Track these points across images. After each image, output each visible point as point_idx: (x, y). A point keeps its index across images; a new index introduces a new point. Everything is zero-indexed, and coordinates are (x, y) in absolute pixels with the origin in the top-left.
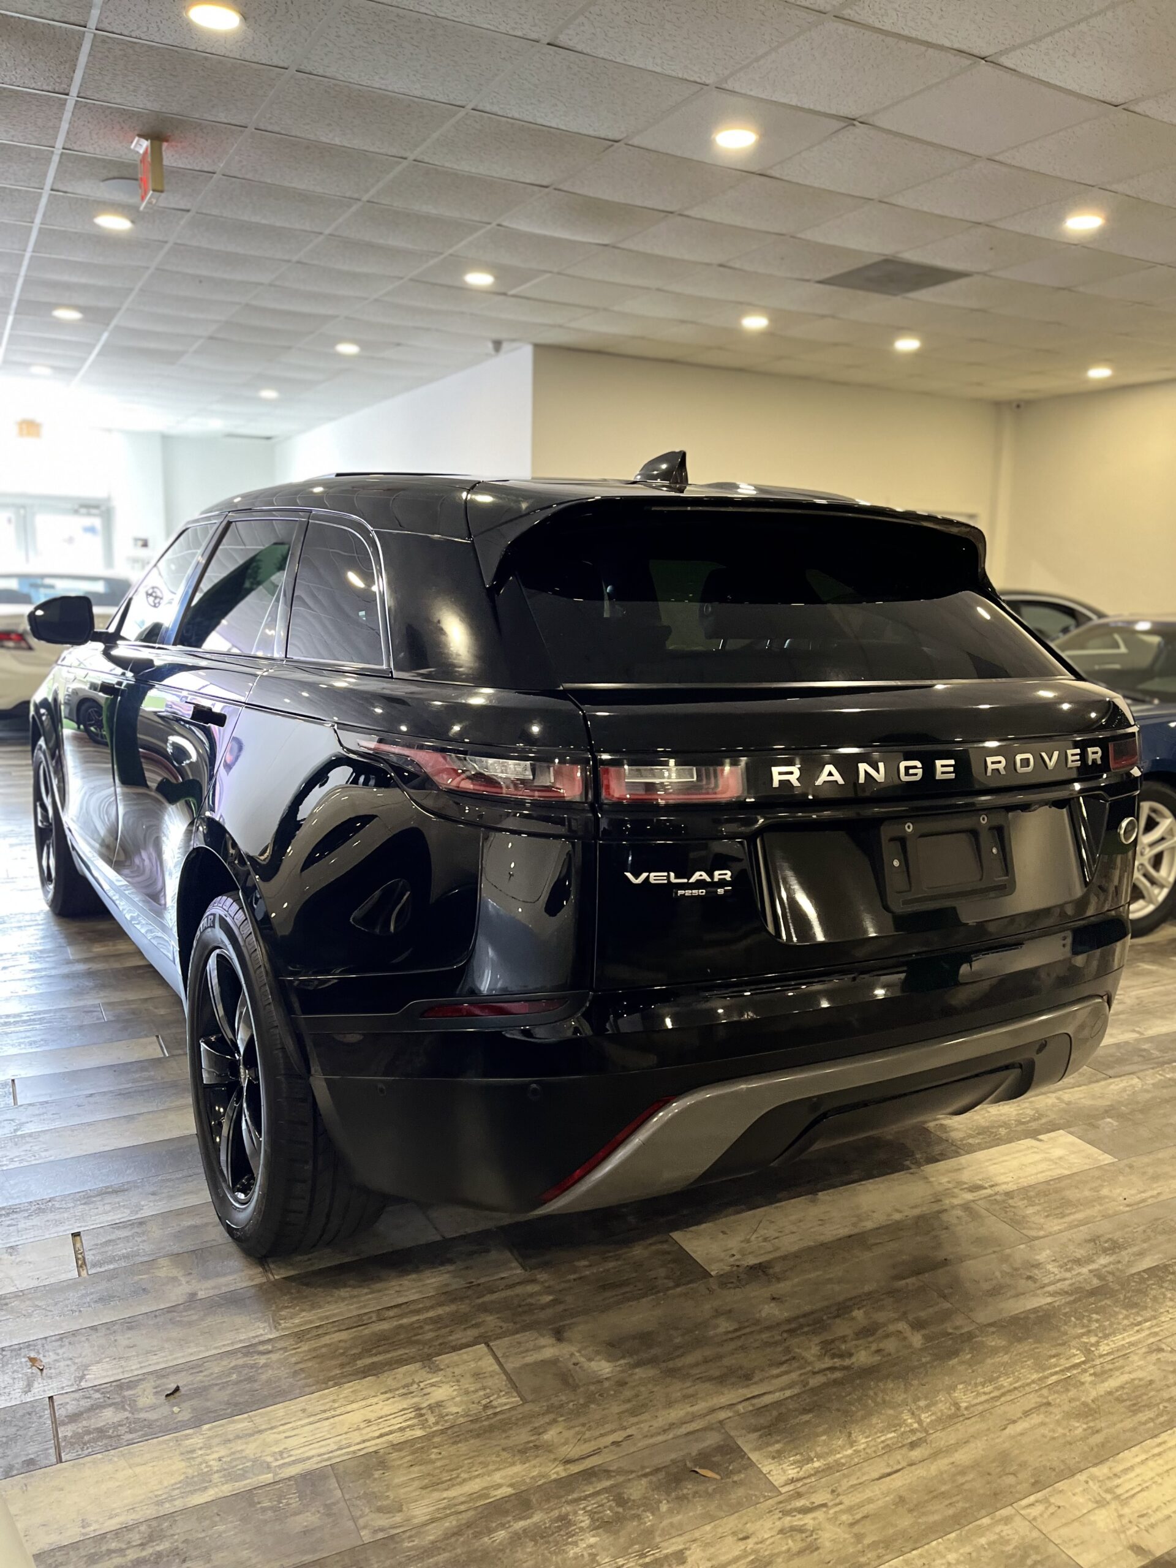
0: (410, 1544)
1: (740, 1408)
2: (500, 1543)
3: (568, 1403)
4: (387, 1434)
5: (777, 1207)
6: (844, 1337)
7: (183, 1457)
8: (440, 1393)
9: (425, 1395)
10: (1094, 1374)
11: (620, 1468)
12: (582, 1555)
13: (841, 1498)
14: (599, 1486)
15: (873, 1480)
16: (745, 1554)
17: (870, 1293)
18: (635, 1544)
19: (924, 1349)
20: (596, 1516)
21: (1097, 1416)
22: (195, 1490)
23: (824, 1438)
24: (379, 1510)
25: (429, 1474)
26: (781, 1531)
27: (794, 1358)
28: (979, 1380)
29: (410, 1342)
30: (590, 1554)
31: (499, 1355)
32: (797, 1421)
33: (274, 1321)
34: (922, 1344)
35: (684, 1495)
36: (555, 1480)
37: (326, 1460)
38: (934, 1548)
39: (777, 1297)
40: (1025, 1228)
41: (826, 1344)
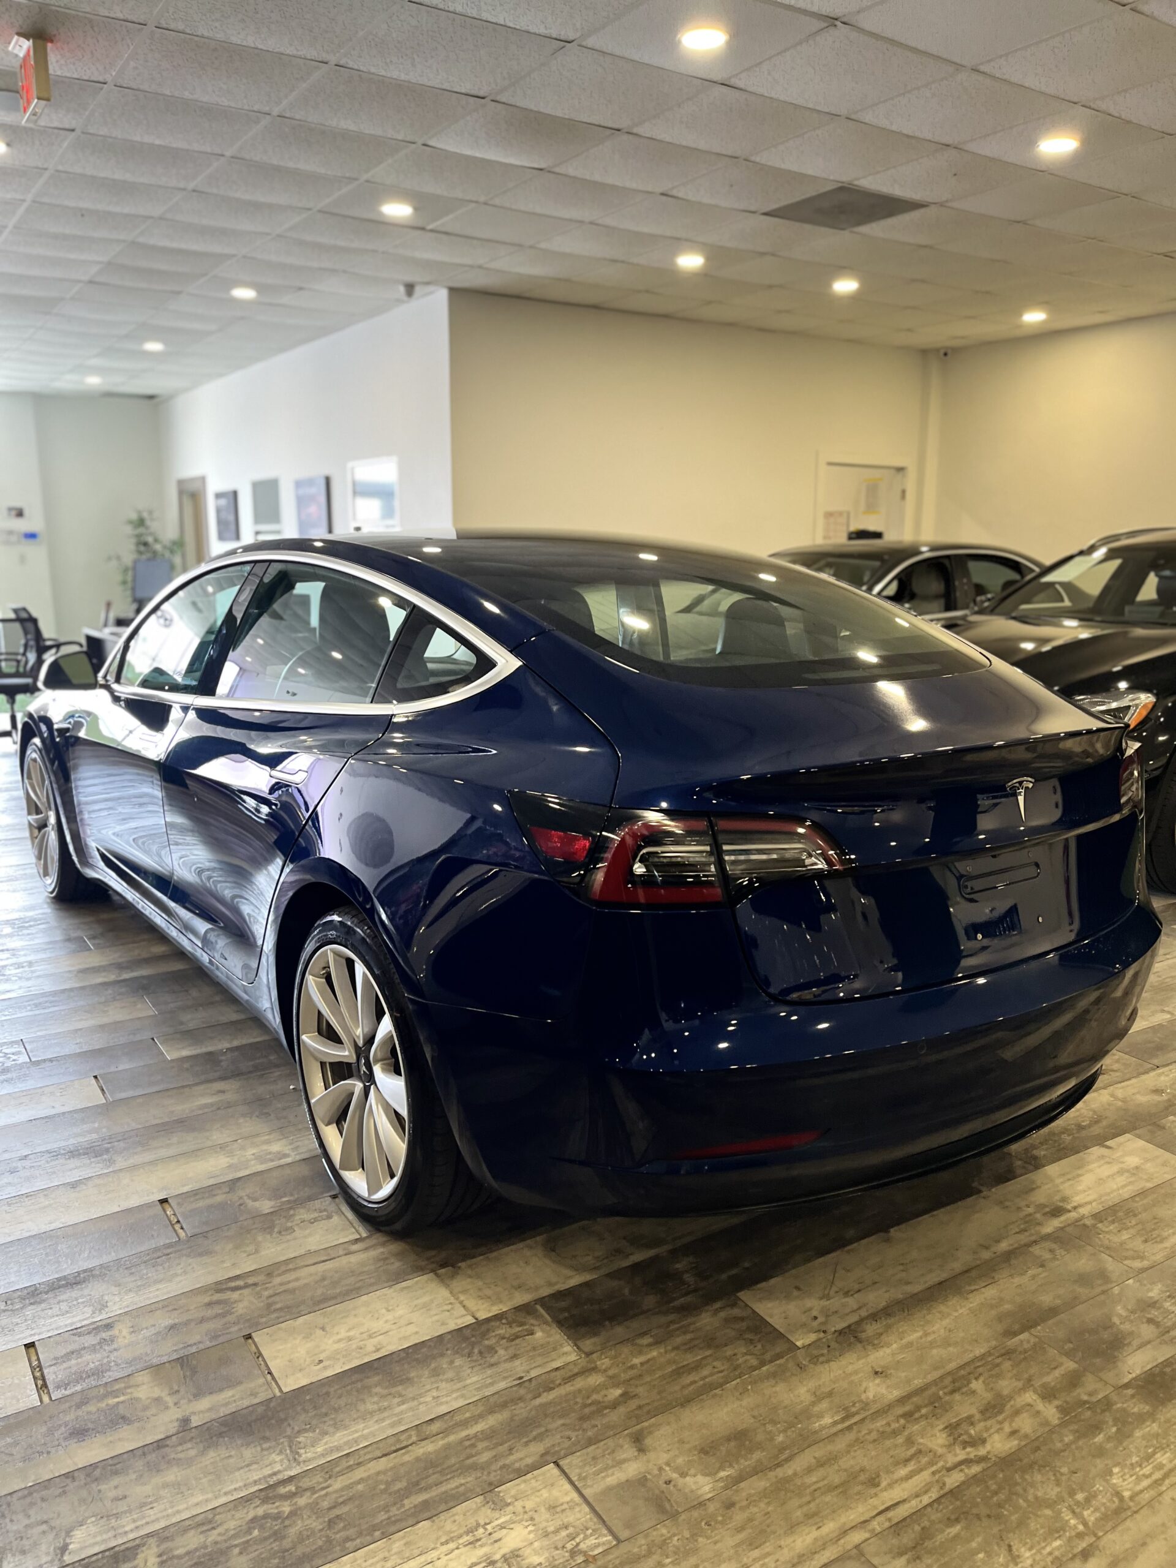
1: (876, 1525)
3: (670, 1538)
5: (848, 1252)
6: (969, 1418)
8: (512, 1539)
9: (496, 1541)
17: (982, 1357)
19: (1063, 1424)
23: (982, 1556)
27: (920, 1452)
28: (1135, 1459)
29: (464, 1469)
31: (574, 1479)
32: (945, 1536)
33: (291, 1451)
34: (1059, 1418)
39: (880, 1370)
40: (1126, 1258)
41: (952, 1429)
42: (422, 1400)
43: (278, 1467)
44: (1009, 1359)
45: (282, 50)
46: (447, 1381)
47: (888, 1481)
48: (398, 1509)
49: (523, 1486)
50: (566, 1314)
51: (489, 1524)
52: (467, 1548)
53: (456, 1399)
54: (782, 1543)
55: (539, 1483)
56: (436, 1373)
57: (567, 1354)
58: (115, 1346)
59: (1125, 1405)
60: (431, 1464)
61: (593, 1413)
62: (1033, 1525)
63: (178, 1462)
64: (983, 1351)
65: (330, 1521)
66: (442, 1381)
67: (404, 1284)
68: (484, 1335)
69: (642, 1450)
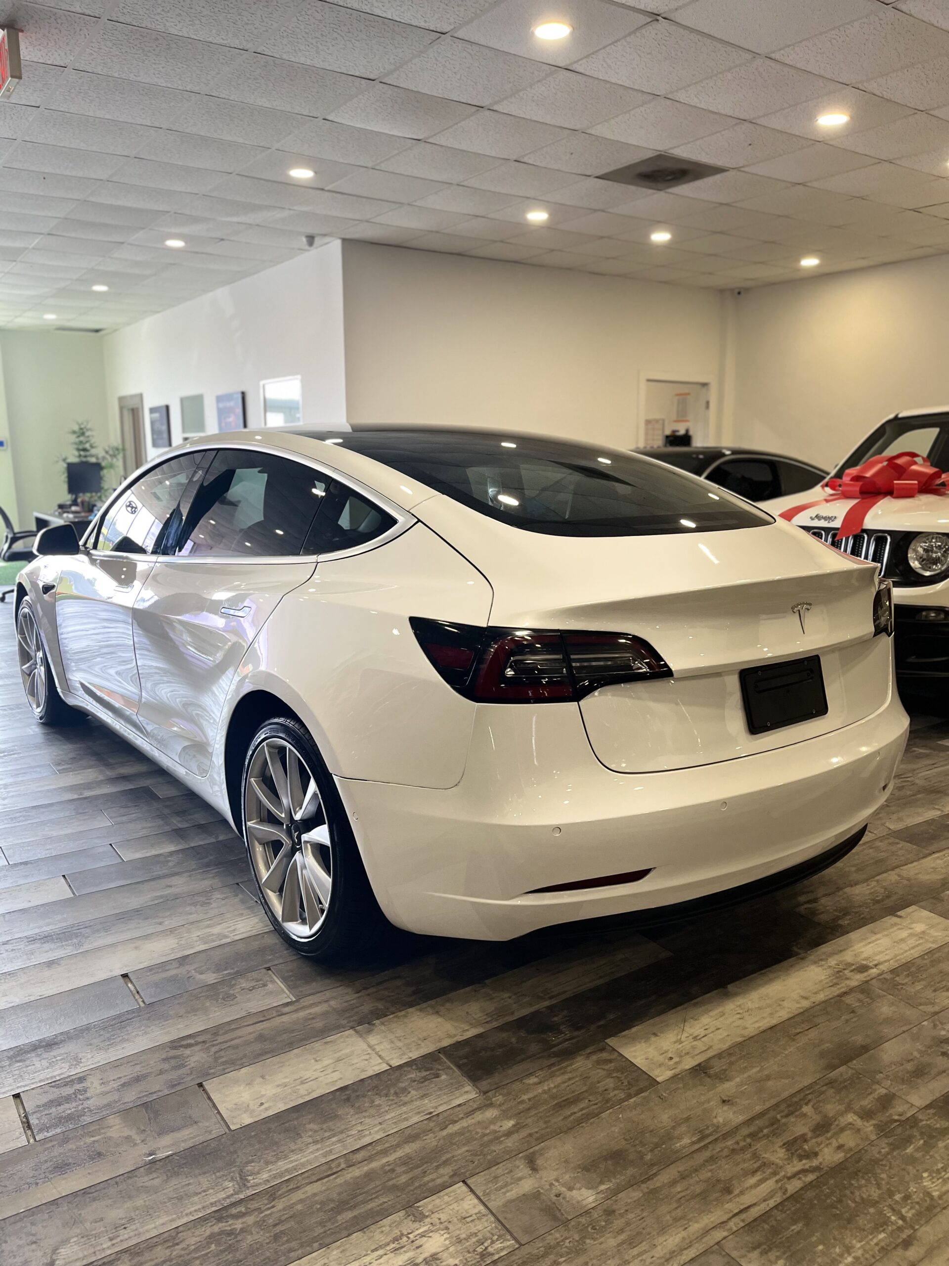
1: (732, 1225)
3: (563, 1241)
5: (695, 1005)
6: (803, 1136)
8: (432, 1245)
17: (810, 1086)
19: (880, 1139)
23: (820, 1247)
27: (764, 1164)
28: (940, 1165)
29: (386, 1190)
31: (480, 1194)
32: (789, 1233)
34: (876, 1134)
39: (726, 1099)
40: (921, 1004)
41: (789, 1145)
42: (350, 1133)
43: (231, 1191)
44: (832, 1087)
46: (369, 1117)
47: (740, 1189)
48: (333, 1223)
49: (438, 1202)
50: (465, 1061)
51: (411, 1233)
52: (393, 1255)
53: (377, 1132)
54: (656, 1242)
55: (451, 1198)
56: (360, 1110)
57: (468, 1093)
58: (88, 1095)
60: (357, 1186)
61: (491, 1141)
62: (860, 1221)
63: (146, 1190)
64: (810, 1081)
65: (275, 1235)
66: (365, 1117)
67: (329, 1039)
68: (398, 1079)
69: (534, 1169)
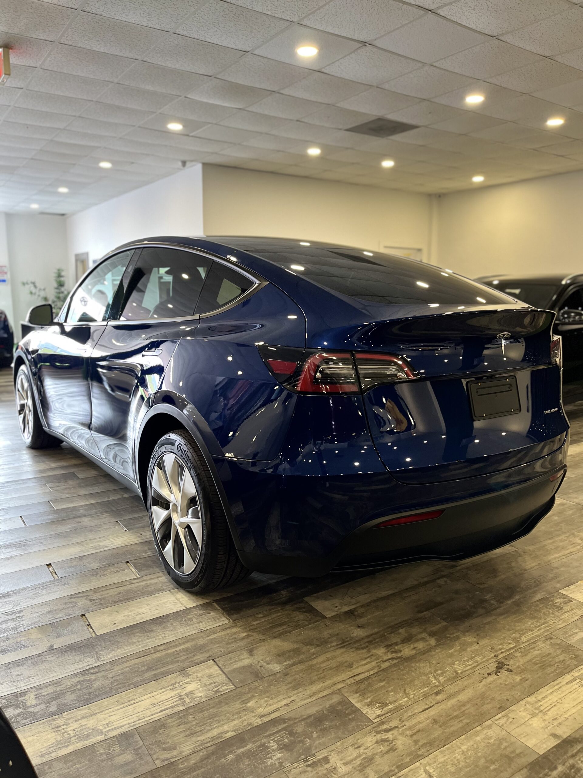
0: (182, 766)
1: (348, 682)
2: (231, 761)
3: (259, 686)
4: (164, 710)
5: (356, 582)
6: (396, 642)
7: (54, 730)
8: (190, 688)
9: (183, 688)
10: (521, 652)
11: (290, 717)
12: (275, 763)
13: (404, 722)
14: (280, 728)
15: (420, 712)
16: (359, 756)
17: (406, 621)
18: (303, 754)
19: (436, 646)
20: (280, 743)
21: (525, 672)
22: (62, 747)
23: (392, 693)
24: (164, 749)
25: (189, 729)
26: (377, 742)
27: (372, 655)
28: (465, 659)
29: (173, 662)
30: (279, 763)
31: (220, 665)
32: (378, 686)
33: (97, 657)
34: (435, 643)
35: (324, 728)
36: (257, 726)
37: (132, 726)
38: (454, 744)
39: (361, 625)
41: (388, 647)
42: (157, 638)
43: (90, 663)
44: (418, 621)
45: (117, 54)
46: (169, 631)
47: (357, 666)
48: (142, 677)
49: (198, 668)
50: (226, 606)
51: (181, 682)
52: (170, 691)
53: (173, 637)
54: (307, 688)
55: (205, 667)
56: (165, 628)
57: (224, 621)
59: (465, 639)
60: (158, 661)
61: (232, 642)
62: (416, 682)
63: (47, 661)
64: (406, 618)
65: (111, 682)
66: (167, 631)
68: (188, 614)
69: (252, 655)
